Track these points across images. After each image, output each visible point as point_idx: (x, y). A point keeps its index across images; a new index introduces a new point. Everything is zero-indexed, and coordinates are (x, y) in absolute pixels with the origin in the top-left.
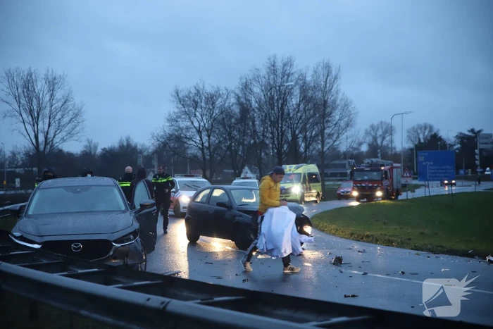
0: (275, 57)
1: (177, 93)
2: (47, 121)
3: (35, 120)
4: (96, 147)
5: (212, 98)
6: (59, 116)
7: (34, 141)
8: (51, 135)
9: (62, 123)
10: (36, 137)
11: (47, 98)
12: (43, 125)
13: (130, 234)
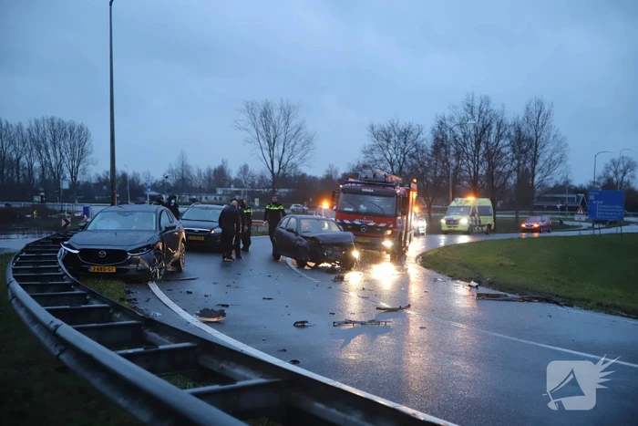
0: (473, 94)
1: (372, 128)
2: (281, 147)
3: (271, 146)
4: (336, 172)
5: (404, 134)
6: (292, 143)
7: (270, 166)
8: (285, 160)
9: (295, 149)
10: (272, 162)
11: (283, 124)
12: (278, 150)
13: (144, 247)
